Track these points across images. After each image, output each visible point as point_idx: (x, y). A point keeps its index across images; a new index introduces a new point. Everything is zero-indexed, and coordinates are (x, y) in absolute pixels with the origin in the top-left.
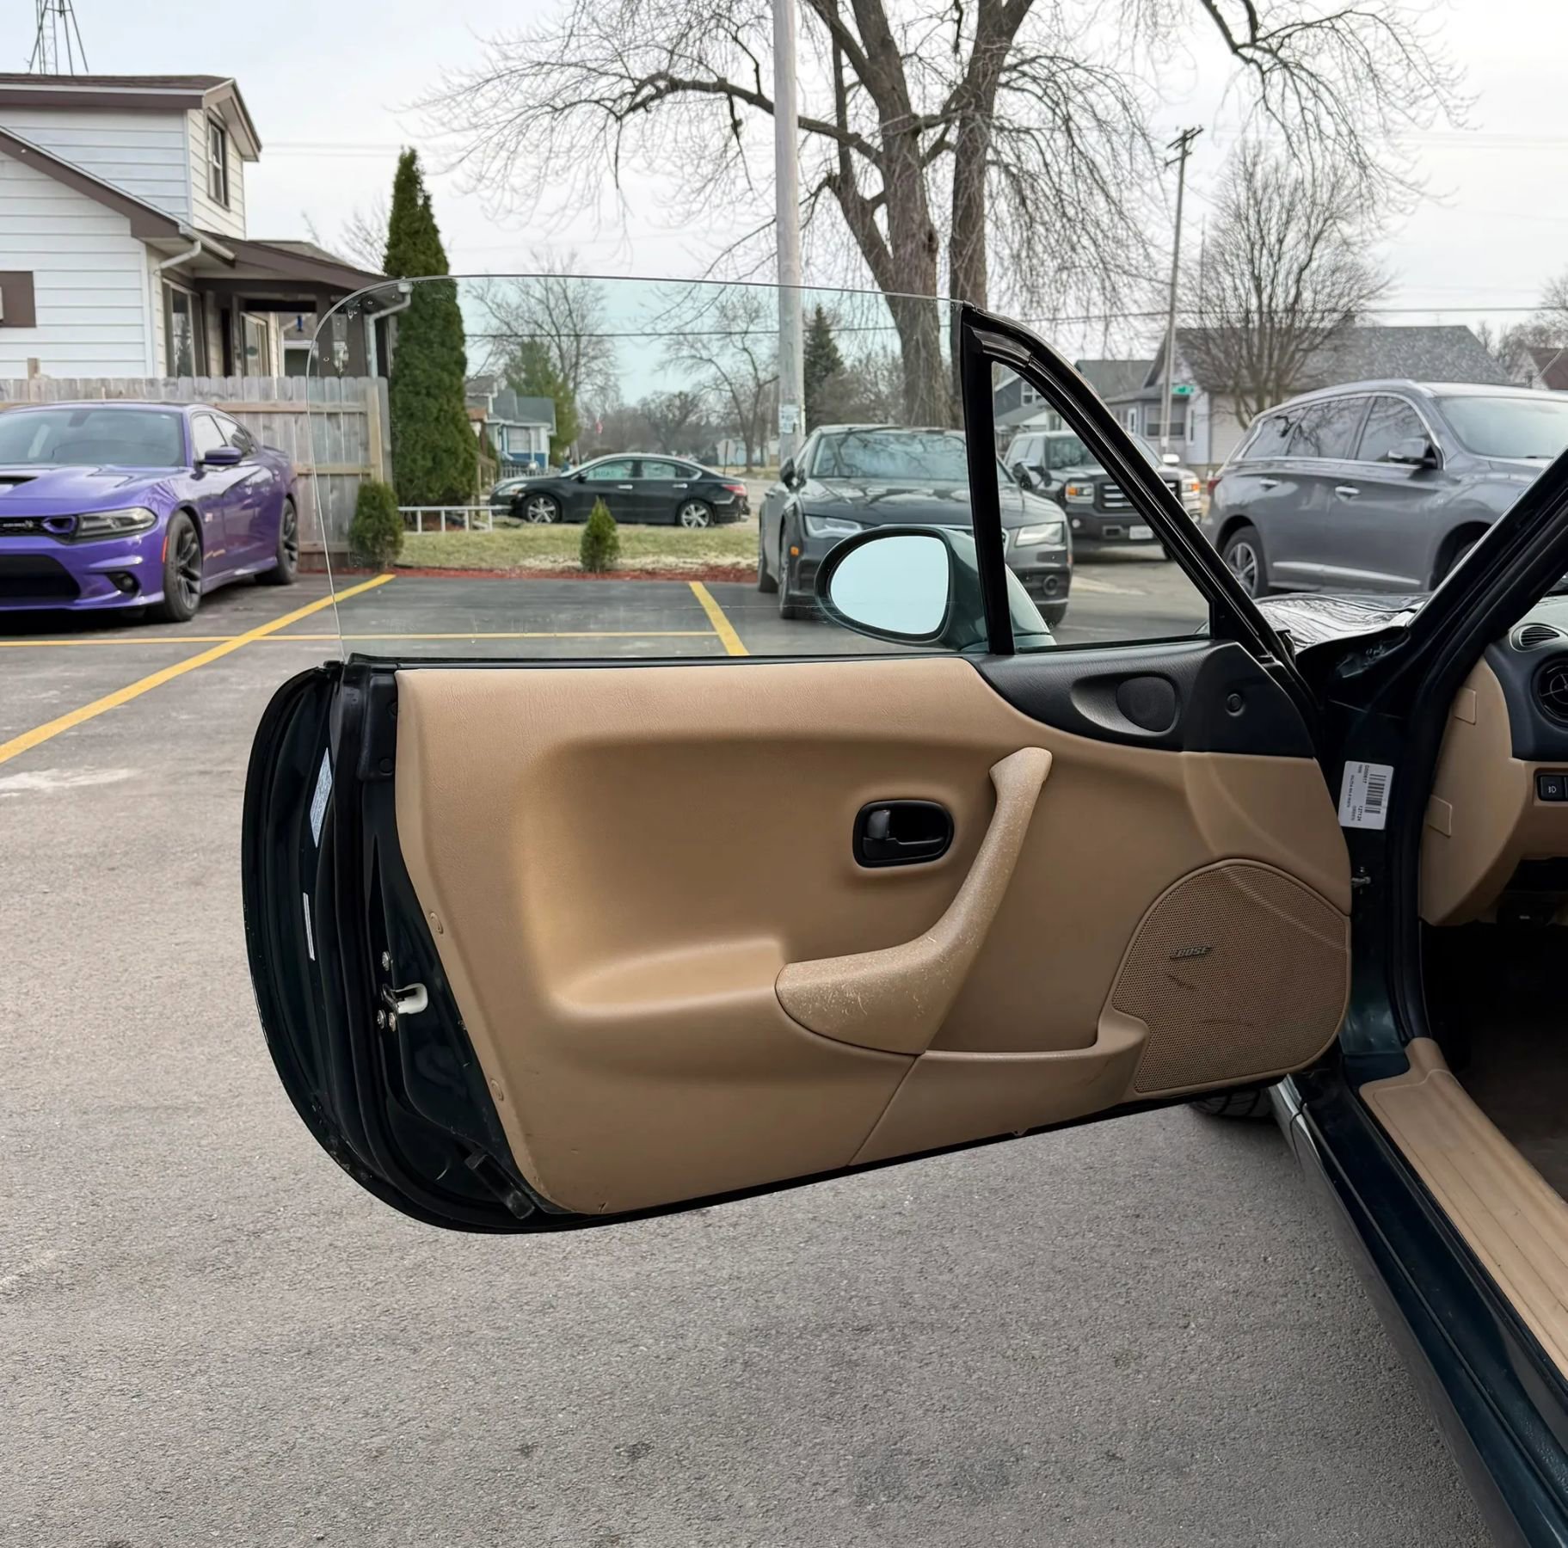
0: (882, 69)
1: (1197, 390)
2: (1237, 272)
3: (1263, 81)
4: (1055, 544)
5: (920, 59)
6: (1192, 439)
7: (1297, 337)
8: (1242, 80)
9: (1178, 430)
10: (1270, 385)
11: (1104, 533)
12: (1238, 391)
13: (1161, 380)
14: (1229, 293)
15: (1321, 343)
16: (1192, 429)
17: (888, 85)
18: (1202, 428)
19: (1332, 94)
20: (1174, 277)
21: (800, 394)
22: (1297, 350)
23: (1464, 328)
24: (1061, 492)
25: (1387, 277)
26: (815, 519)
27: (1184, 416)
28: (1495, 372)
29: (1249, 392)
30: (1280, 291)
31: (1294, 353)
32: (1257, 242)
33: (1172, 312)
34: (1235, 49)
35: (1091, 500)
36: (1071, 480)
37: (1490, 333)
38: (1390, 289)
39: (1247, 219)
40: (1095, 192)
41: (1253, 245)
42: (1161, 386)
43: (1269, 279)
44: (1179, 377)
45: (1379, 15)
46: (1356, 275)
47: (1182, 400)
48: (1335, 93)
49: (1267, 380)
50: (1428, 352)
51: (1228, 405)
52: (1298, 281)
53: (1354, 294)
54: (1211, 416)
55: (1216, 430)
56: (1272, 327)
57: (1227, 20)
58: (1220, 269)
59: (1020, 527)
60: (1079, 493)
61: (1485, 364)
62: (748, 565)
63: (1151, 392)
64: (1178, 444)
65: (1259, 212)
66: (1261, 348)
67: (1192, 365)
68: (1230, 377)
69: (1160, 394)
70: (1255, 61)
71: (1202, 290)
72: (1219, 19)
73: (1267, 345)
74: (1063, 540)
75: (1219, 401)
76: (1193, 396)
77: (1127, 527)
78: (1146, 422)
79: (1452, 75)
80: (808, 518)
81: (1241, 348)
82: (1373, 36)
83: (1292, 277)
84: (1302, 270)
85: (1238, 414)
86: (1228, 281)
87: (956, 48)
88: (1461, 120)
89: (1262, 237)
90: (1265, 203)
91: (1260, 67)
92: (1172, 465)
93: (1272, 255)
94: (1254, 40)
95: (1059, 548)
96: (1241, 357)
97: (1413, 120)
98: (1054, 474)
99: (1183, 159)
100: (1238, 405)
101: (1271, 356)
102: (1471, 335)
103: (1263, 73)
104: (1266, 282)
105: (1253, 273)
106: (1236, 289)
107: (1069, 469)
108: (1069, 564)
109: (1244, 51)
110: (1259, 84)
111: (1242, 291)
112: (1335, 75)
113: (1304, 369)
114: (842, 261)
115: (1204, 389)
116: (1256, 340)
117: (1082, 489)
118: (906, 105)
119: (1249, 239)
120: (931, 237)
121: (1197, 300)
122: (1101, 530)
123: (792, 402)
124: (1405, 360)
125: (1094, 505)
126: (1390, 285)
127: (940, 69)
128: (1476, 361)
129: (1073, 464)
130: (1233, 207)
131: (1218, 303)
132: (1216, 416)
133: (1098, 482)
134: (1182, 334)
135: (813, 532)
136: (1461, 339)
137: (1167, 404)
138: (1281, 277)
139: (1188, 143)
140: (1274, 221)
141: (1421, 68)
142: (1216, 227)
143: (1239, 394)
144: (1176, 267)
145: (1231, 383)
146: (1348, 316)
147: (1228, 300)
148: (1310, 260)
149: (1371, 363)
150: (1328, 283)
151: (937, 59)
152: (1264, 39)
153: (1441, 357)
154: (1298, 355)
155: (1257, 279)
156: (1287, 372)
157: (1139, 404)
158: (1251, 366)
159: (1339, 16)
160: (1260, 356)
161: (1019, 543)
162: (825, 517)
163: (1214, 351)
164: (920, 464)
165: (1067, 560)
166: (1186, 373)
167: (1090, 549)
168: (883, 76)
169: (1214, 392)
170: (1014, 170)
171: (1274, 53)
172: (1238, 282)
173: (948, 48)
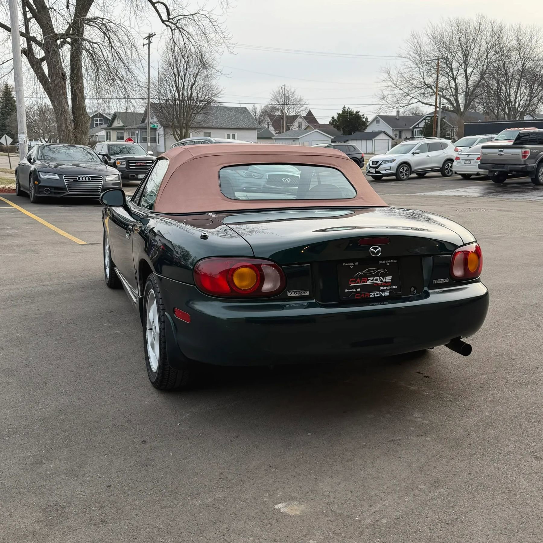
0: (43, 16)
1: (159, 126)
2: (171, 84)
3: (172, 33)
4: (117, 181)
5: (55, 10)
6: (159, 143)
7: (192, 109)
8: (166, 32)
9: (154, 140)
10: (184, 125)
11: (130, 176)
12: (173, 127)
13: (146, 121)
14: (168, 92)
15: (200, 111)
16: (158, 139)
17: (45, 22)
18: (162, 139)
19: (193, 39)
20: (149, 85)
21: (25, 130)
22: (192, 113)
23: (245, 108)
24: (115, 163)
25: (220, 90)
26: (42, 173)
27: (155, 135)
28: (255, 124)
29: (178, 127)
30: (185, 92)
31: (191, 115)
32: (177, 75)
33: (149, 98)
34: (163, 21)
35: (125, 166)
36: (118, 159)
37: (256, 108)
38: (221, 94)
39: (173, 66)
40: (120, 62)
41: (175, 76)
42: (147, 123)
43: (182, 88)
44: (153, 121)
45: (206, 15)
46: (210, 88)
47: (154, 129)
48: (195, 39)
49: (183, 124)
50: (234, 116)
51: (170, 131)
52: (191, 90)
53: (210, 95)
54: (165, 135)
55: (166, 140)
56: (184, 105)
57: (160, 11)
58: (165, 83)
59: (107, 176)
60: (121, 163)
61: (252, 121)
62: (8, 187)
63: (143, 125)
64: (154, 145)
65: (177, 64)
66: (180, 112)
67: (157, 117)
68: (170, 122)
69: (147, 126)
70: (169, 26)
71: (159, 90)
72: (157, 11)
73: (182, 111)
74: (119, 180)
75: (167, 130)
76: (158, 128)
77: (137, 175)
78: (142, 136)
79: (229, 36)
80: (40, 173)
81: (173, 112)
82: (205, 22)
83: (189, 88)
84: (192, 86)
85: (174, 135)
86: (168, 88)
87: (68, 7)
88: (232, 52)
89: (178, 73)
90: (179, 61)
91: (171, 28)
92: (150, 155)
93: (182, 79)
94: (169, 19)
95: (118, 182)
96: (174, 115)
97: (217, 52)
98: (112, 157)
99: (149, 44)
100: (174, 132)
101: (184, 115)
102: (248, 111)
103: (172, 30)
104: (181, 89)
105: (176, 85)
106: (170, 90)
107: (117, 155)
108: (121, 186)
109: (166, 23)
110: (171, 34)
111: (173, 91)
112: (194, 33)
113: (195, 120)
114: (32, 82)
115: (162, 125)
116: (178, 109)
117: (122, 162)
118: (52, 29)
119: (174, 73)
120: (64, 75)
121: (157, 94)
122: (129, 175)
123: (23, 133)
124: (227, 118)
125: (126, 167)
126: (221, 93)
127: (62, 14)
128: (249, 120)
129: (118, 154)
130: (168, 61)
131: (165, 95)
132: (166, 135)
133: (127, 160)
134: (153, 105)
135: (42, 177)
136: (244, 112)
137: (149, 130)
138: (186, 88)
139: (151, 38)
140: (182, 67)
141: (220, 34)
142: (163, 68)
143: (174, 128)
144: (149, 82)
145: (171, 124)
146: (209, 102)
147: (168, 94)
148: (195, 82)
149: (217, 119)
150: (201, 91)
151: (61, 11)
152: (172, 19)
153: (238, 118)
154: (193, 115)
155: (177, 88)
156: (190, 121)
157: (139, 129)
158: (177, 118)
159: (194, 14)
160: (180, 115)
161: (106, 180)
162: (46, 172)
163: (164, 111)
164: (69, 155)
165: (120, 185)
166: (155, 120)
167: (126, 182)
168: (43, 19)
169: (165, 127)
170: (91, 52)
171: (175, 24)
172: (171, 88)
173: (65, 7)
